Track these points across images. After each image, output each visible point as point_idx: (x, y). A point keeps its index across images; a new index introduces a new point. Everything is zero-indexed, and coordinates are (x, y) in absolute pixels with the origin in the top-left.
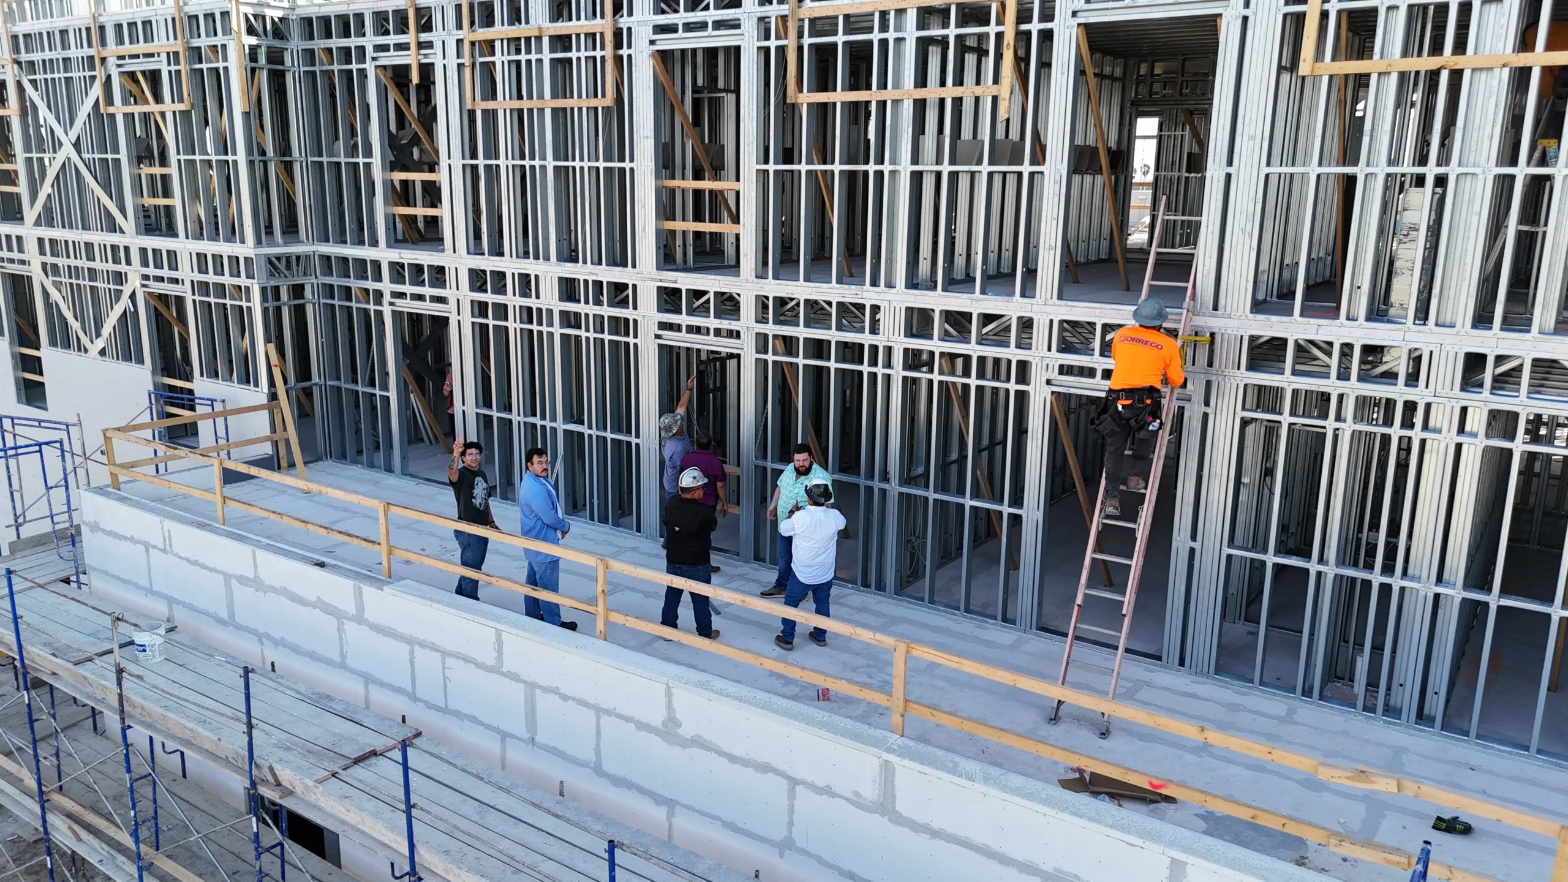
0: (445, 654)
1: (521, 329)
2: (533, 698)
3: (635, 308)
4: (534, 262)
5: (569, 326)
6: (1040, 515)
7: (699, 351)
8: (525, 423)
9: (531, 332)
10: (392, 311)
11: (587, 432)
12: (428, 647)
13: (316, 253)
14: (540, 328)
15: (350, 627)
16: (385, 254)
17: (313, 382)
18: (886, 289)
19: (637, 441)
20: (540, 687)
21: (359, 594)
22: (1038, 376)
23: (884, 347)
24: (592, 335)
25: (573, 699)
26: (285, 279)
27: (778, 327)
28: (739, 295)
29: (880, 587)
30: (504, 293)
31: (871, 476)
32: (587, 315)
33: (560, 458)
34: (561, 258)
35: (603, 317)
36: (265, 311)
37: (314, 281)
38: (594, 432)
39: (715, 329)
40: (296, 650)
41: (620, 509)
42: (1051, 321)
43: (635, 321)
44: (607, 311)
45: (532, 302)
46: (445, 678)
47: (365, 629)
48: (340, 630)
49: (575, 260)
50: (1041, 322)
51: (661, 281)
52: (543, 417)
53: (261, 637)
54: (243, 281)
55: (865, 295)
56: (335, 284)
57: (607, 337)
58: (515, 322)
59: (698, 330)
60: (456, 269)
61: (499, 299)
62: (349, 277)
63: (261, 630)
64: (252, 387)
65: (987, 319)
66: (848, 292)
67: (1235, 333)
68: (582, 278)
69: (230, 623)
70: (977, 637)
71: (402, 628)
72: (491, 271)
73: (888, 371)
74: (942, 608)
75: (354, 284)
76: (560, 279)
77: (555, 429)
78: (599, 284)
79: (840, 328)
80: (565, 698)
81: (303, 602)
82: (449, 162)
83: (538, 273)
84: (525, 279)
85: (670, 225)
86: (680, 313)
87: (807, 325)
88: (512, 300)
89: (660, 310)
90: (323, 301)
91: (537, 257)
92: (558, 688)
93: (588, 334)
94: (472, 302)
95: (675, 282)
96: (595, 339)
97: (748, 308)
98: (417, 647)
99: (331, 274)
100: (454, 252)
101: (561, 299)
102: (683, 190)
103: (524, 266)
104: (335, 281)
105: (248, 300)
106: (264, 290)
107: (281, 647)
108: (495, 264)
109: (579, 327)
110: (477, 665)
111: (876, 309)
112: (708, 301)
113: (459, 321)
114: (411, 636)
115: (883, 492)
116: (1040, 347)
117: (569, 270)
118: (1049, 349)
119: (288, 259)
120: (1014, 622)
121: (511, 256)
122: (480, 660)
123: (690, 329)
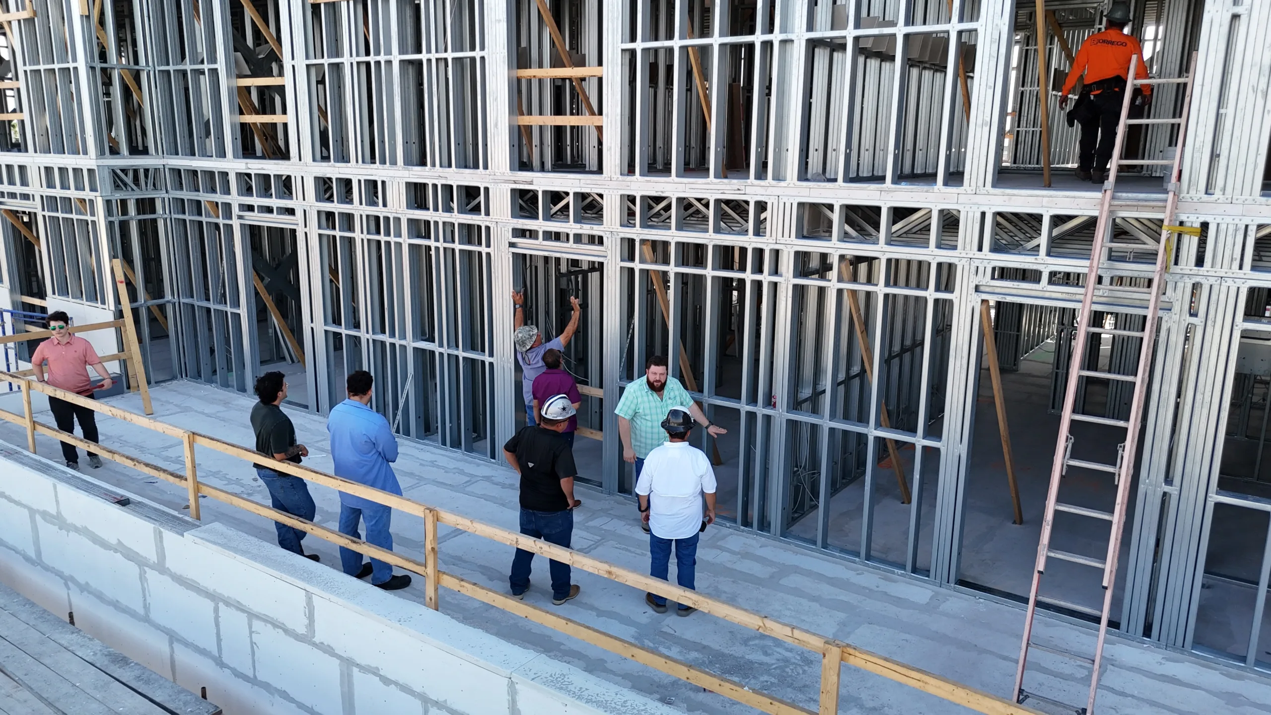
0: (252, 616)
1: (369, 240)
2: (350, 676)
3: (487, 213)
4: (381, 166)
5: (419, 236)
6: (963, 450)
7: (558, 260)
8: (374, 341)
9: (379, 243)
10: (241, 225)
11: (438, 350)
12: (234, 606)
13: (167, 167)
14: (388, 239)
15: (151, 574)
16: (233, 165)
17: (166, 299)
18: (774, 183)
19: (491, 360)
20: (358, 665)
21: (159, 538)
22: (964, 282)
23: (771, 250)
24: (441, 245)
25: (396, 684)
26: (132, 193)
27: (646, 231)
28: (601, 196)
29: (764, 525)
30: (351, 202)
31: (753, 400)
32: (436, 223)
33: (410, 378)
34: (408, 162)
35: (454, 224)
36: (110, 225)
37: (166, 196)
38: (445, 350)
39: (576, 235)
40: (100, 597)
41: (475, 431)
42: (983, 214)
43: (488, 228)
44: (458, 218)
45: (379, 211)
46: (252, 644)
47: (167, 579)
48: (142, 578)
49: (423, 163)
50: (970, 215)
51: (515, 182)
52: (393, 335)
53: (67, 580)
54: (87, 194)
55: (749, 190)
56: (186, 198)
57: (457, 247)
58: (362, 232)
59: (557, 236)
60: (302, 178)
61: (345, 208)
62: (199, 191)
63: (67, 573)
64: (99, 305)
65: (899, 213)
66: (728, 187)
67: (1237, 221)
68: (430, 182)
69: (37, 562)
70: (886, 593)
71: (206, 582)
72: (337, 179)
73: (775, 279)
74: (837, 554)
75: (204, 197)
76: (408, 184)
77: (405, 347)
78: (448, 188)
79: (717, 230)
80: (386, 681)
81: (104, 544)
82: (293, 63)
83: (384, 179)
84: (372, 185)
85: (525, 120)
86: (537, 218)
87: (679, 228)
88: (359, 209)
89: (514, 216)
90: (174, 216)
91: (383, 162)
92: (377, 669)
93: (437, 244)
94: (319, 212)
95: (531, 183)
96: (445, 249)
97: (612, 209)
98: (221, 605)
99: (181, 188)
100: (300, 160)
101: (409, 207)
102: (540, 80)
103: (370, 172)
104: (186, 195)
105: (93, 214)
106: (108, 203)
107: (85, 593)
108: (341, 170)
109: (429, 238)
110: (286, 631)
111: (761, 206)
112: (567, 206)
113: (306, 233)
114: (214, 590)
115: (768, 419)
116: (968, 247)
117: (418, 174)
118: (980, 249)
119: (136, 172)
120: (926, 572)
121: (357, 162)
122: (290, 626)
123: (548, 235)
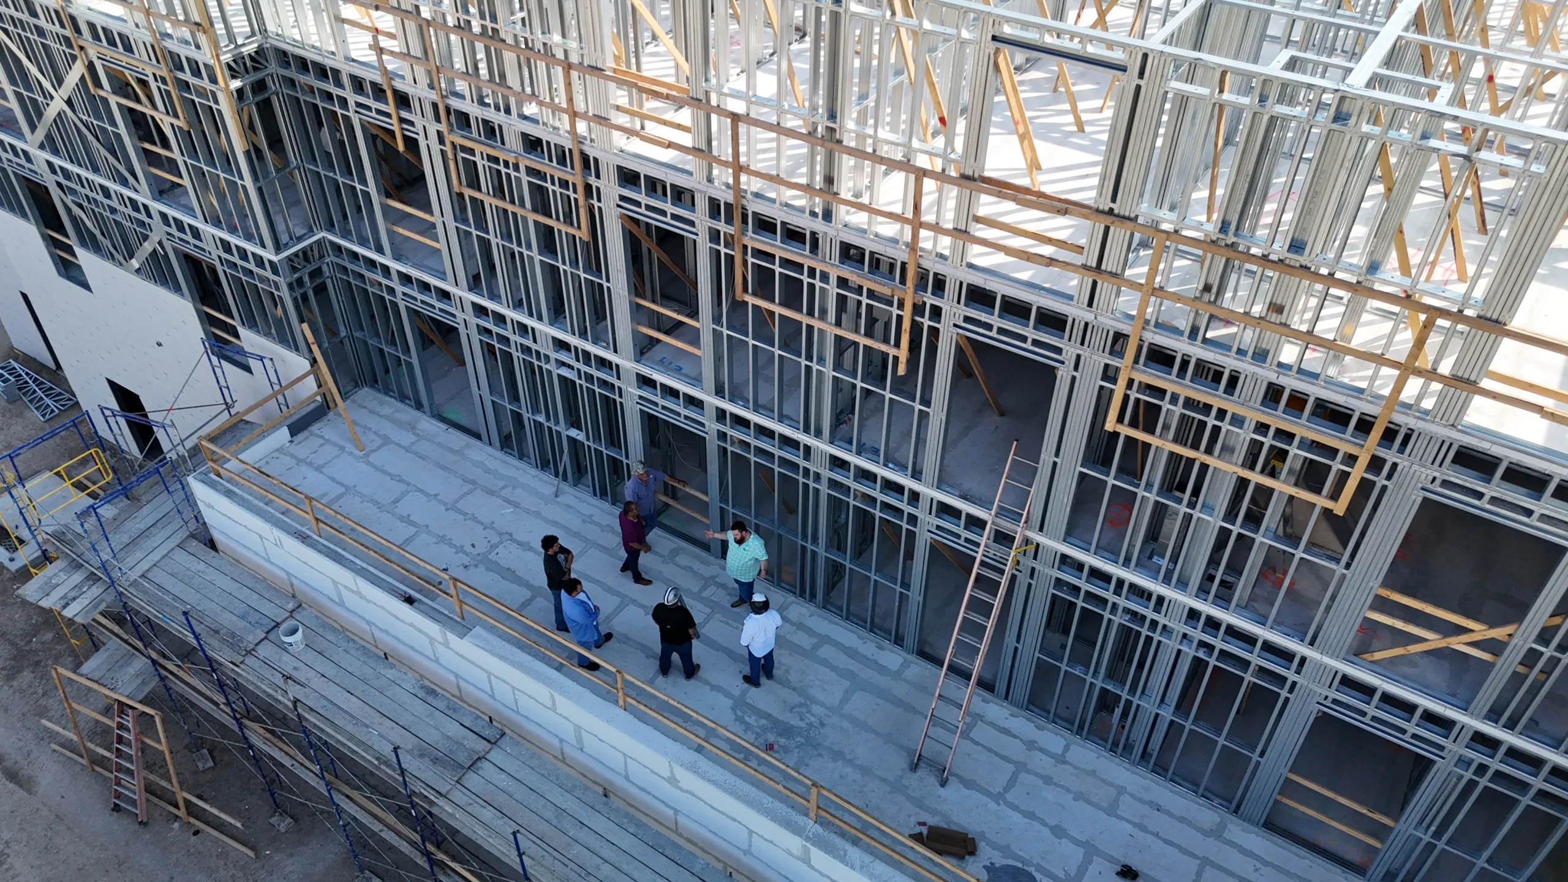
0: (514, 688)
1: (523, 359)
2: (580, 732)
3: (619, 379)
4: (530, 318)
8: (534, 420)
10: (406, 305)
11: (586, 443)
12: (500, 680)
13: (326, 239)
14: (539, 363)
15: (439, 646)
16: (392, 263)
20: (584, 730)
23: (814, 471)
24: (584, 384)
25: (608, 743)
26: (305, 269)
29: (813, 595)
30: (506, 329)
33: (566, 451)
34: (552, 324)
36: (295, 301)
37: (328, 260)
38: (591, 443)
39: (685, 416)
40: (398, 640)
43: (620, 388)
44: (595, 372)
45: (530, 344)
47: (451, 652)
48: (432, 645)
49: (565, 330)
51: (639, 370)
52: (549, 420)
53: (369, 622)
54: (269, 274)
56: (348, 267)
57: (597, 389)
58: (517, 352)
59: (671, 411)
60: (460, 297)
61: (501, 331)
62: (360, 266)
63: (368, 619)
64: (293, 351)
68: (572, 343)
69: (341, 604)
72: (491, 309)
73: (816, 486)
74: (854, 624)
75: (366, 273)
76: (554, 337)
77: (559, 432)
80: (602, 741)
81: (400, 620)
83: (533, 326)
84: (523, 326)
88: (513, 336)
90: (339, 275)
91: (531, 315)
93: (580, 382)
94: (478, 325)
95: (651, 375)
96: (587, 387)
98: (492, 676)
100: (457, 285)
101: (555, 351)
103: (520, 317)
105: (278, 290)
106: (291, 287)
107: (385, 633)
108: (495, 306)
110: (538, 702)
113: (468, 334)
117: (561, 334)
119: (304, 252)
120: (902, 641)
121: (509, 306)
123: (665, 408)
